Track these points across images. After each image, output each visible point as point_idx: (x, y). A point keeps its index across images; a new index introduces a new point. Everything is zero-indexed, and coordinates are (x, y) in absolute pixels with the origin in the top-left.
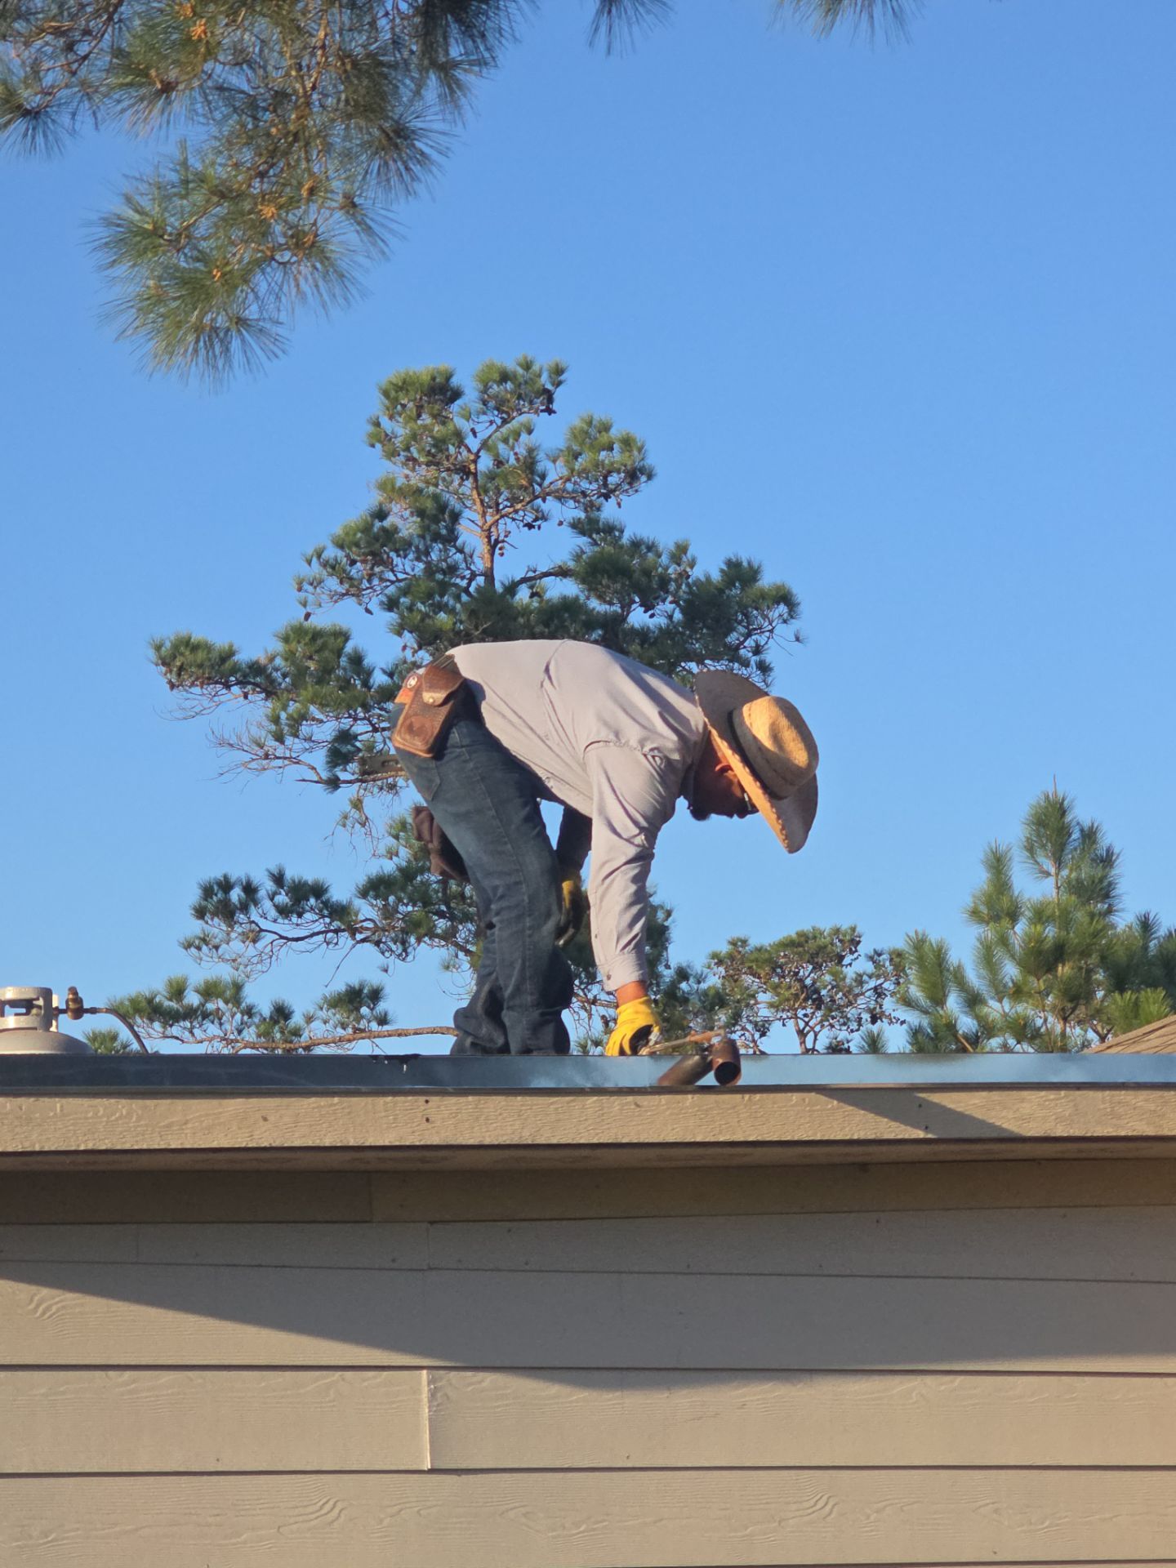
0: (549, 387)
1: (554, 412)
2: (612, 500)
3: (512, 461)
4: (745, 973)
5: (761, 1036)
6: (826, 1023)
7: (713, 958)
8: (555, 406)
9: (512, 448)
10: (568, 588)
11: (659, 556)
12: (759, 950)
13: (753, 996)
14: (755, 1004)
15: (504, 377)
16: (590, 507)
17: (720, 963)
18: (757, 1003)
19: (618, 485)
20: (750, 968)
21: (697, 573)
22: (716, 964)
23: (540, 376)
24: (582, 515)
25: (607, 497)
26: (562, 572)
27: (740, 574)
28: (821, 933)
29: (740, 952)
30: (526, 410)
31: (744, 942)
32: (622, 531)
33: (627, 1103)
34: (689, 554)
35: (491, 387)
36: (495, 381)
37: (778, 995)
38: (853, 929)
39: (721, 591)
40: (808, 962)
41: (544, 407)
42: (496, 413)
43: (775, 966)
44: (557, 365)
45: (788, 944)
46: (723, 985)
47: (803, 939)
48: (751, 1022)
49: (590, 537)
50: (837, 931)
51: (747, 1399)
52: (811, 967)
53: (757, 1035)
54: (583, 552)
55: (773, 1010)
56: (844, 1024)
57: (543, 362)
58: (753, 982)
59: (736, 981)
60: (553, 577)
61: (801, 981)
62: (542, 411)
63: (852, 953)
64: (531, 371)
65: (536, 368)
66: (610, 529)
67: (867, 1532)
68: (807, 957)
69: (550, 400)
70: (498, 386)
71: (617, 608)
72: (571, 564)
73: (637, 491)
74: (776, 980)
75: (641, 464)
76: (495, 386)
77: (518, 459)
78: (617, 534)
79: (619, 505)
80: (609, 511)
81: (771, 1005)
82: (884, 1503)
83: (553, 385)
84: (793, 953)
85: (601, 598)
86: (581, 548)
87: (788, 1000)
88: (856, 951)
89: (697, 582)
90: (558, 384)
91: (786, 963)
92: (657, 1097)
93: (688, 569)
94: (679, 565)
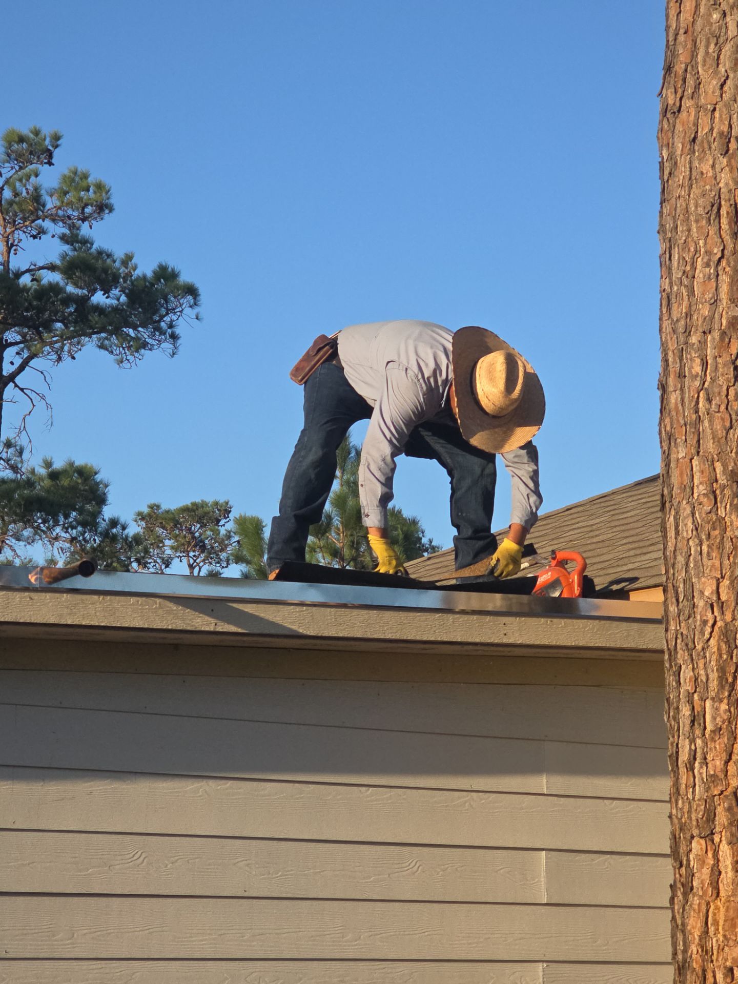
0: (50, 147)
1: (53, 165)
2: (86, 223)
3: (24, 194)
4: (158, 526)
5: (166, 567)
6: (207, 561)
7: (138, 516)
8: (54, 161)
9: (25, 186)
10: (55, 277)
11: (114, 262)
12: (167, 512)
13: (162, 542)
14: (162, 547)
15: (21, 139)
16: (72, 227)
17: (143, 519)
18: (164, 546)
19: (91, 215)
20: (161, 523)
21: (138, 273)
22: (140, 519)
23: (45, 139)
24: (67, 232)
25: (83, 220)
26: (52, 268)
27: (165, 274)
28: (207, 505)
29: (155, 513)
30: (35, 161)
31: (158, 507)
32: (92, 244)
33: (24, 597)
34: (133, 261)
35: (13, 145)
36: (15, 142)
37: (177, 541)
38: (227, 503)
39: (152, 285)
40: (198, 522)
41: (46, 161)
42: (16, 162)
43: (176, 524)
44: (56, 134)
45: (185, 510)
46: (144, 533)
47: (195, 508)
48: (160, 558)
49: (72, 245)
50: (216, 503)
51: (94, 789)
52: (199, 526)
53: (163, 566)
54: (67, 255)
55: (173, 551)
56: (218, 563)
57: (47, 131)
58: (163, 532)
59: (152, 531)
60: (46, 270)
61: (193, 533)
62: (45, 163)
63: (226, 518)
64: (39, 136)
65: (42, 135)
66: (86, 242)
67: (165, 875)
68: (197, 518)
69: (50, 156)
70: (18, 145)
71: (85, 292)
72: (58, 263)
73: (102, 219)
74: (177, 532)
75: (107, 201)
76: (16, 145)
77: (28, 193)
78: (89, 245)
79: (91, 227)
80: (85, 230)
81: (172, 548)
82: (176, 858)
83: (53, 146)
84: (188, 515)
85: (76, 285)
86: (66, 252)
87: (183, 545)
88: (228, 517)
89: (138, 278)
90: (57, 147)
91: (184, 522)
92: (44, 594)
93: (132, 271)
94: (126, 268)
